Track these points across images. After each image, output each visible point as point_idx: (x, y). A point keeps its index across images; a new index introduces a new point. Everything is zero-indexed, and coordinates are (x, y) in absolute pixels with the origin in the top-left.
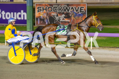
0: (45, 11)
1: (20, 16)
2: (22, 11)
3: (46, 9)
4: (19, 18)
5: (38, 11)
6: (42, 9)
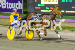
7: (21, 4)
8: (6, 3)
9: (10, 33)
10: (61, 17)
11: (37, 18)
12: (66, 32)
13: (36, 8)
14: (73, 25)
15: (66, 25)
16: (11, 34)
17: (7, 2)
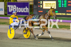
7: (28, 9)
12: (63, 30)
13: (39, 11)
14: (68, 24)
15: (63, 24)
16: (11, 34)
17: (17, 7)
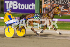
0: (49, 3)
1: (31, 7)
2: (33, 3)
3: (50, 2)
4: (31, 9)
5: (44, 3)
6: (47, 2)
8: (18, 4)
9: (9, 31)
10: (61, 16)
11: (37, 17)
